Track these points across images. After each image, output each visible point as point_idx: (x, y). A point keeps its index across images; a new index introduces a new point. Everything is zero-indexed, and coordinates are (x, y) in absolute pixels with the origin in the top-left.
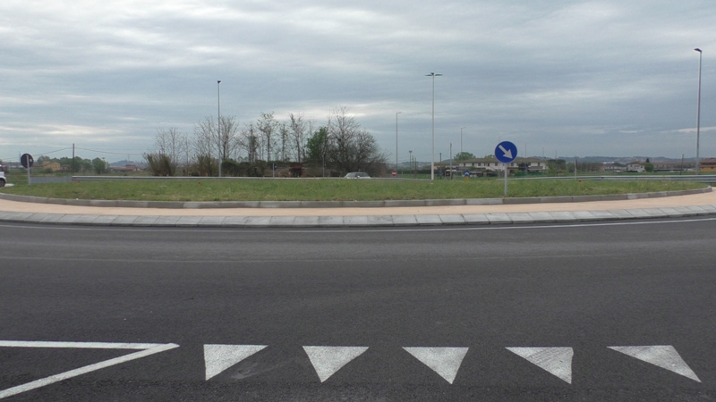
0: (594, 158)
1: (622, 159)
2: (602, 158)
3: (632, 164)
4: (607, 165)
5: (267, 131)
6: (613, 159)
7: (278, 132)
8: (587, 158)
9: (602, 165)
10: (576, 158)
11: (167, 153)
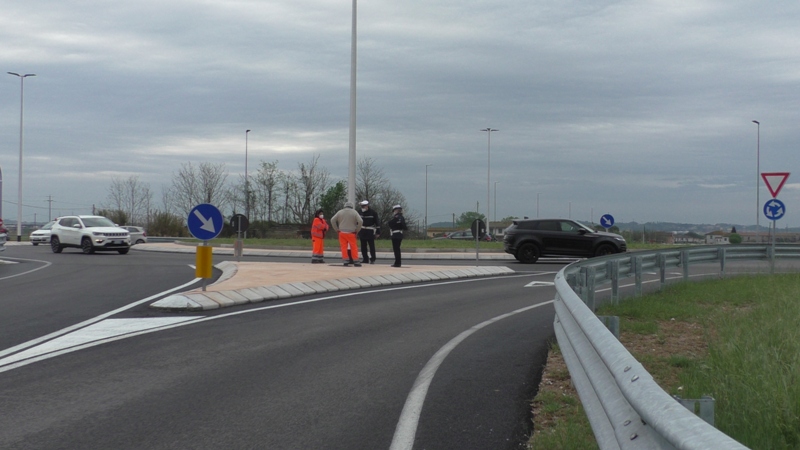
0: (660, 225)
1: (700, 227)
2: (671, 224)
3: (711, 234)
4: (678, 236)
5: (269, 184)
6: (686, 226)
7: (281, 185)
9: (671, 235)
10: (634, 223)
11: (125, 209)
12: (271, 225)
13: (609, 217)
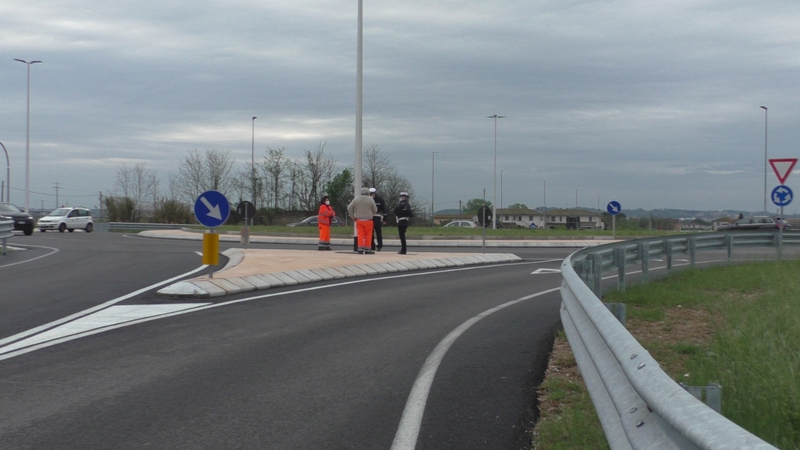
0: (666, 211)
1: (707, 214)
2: (678, 211)
3: (719, 221)
4: (685, 222)
5: (276, 171)
6: (693, 213)
7: (288, 172)
8: (655, 210)
9: (677, 222)
10: (640, 210)
11: (131, 196)
12: (278, 212)
13: (615, 204)
